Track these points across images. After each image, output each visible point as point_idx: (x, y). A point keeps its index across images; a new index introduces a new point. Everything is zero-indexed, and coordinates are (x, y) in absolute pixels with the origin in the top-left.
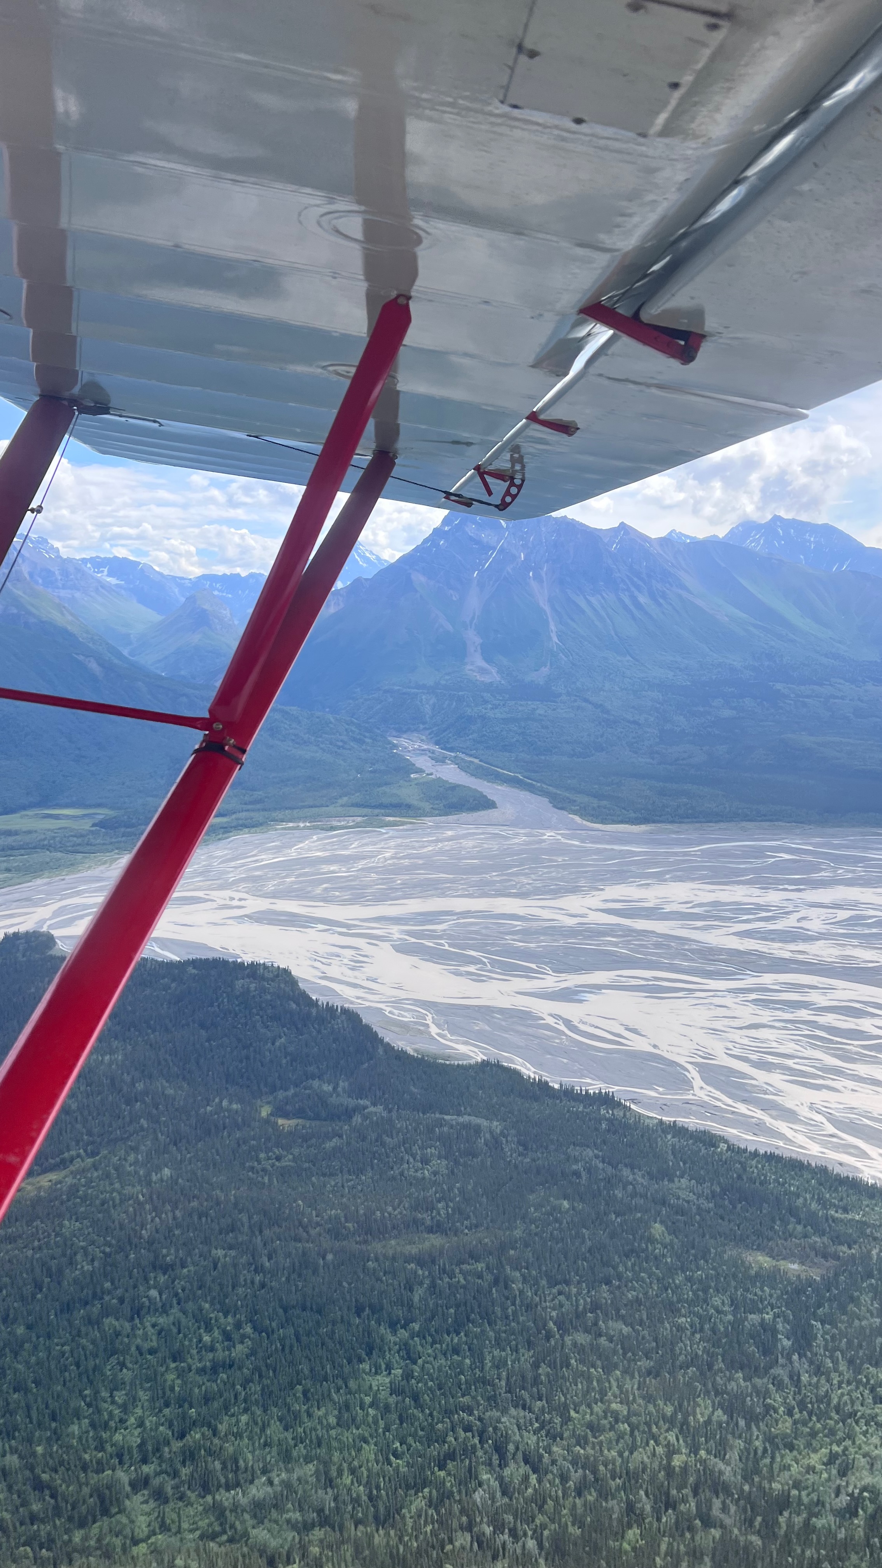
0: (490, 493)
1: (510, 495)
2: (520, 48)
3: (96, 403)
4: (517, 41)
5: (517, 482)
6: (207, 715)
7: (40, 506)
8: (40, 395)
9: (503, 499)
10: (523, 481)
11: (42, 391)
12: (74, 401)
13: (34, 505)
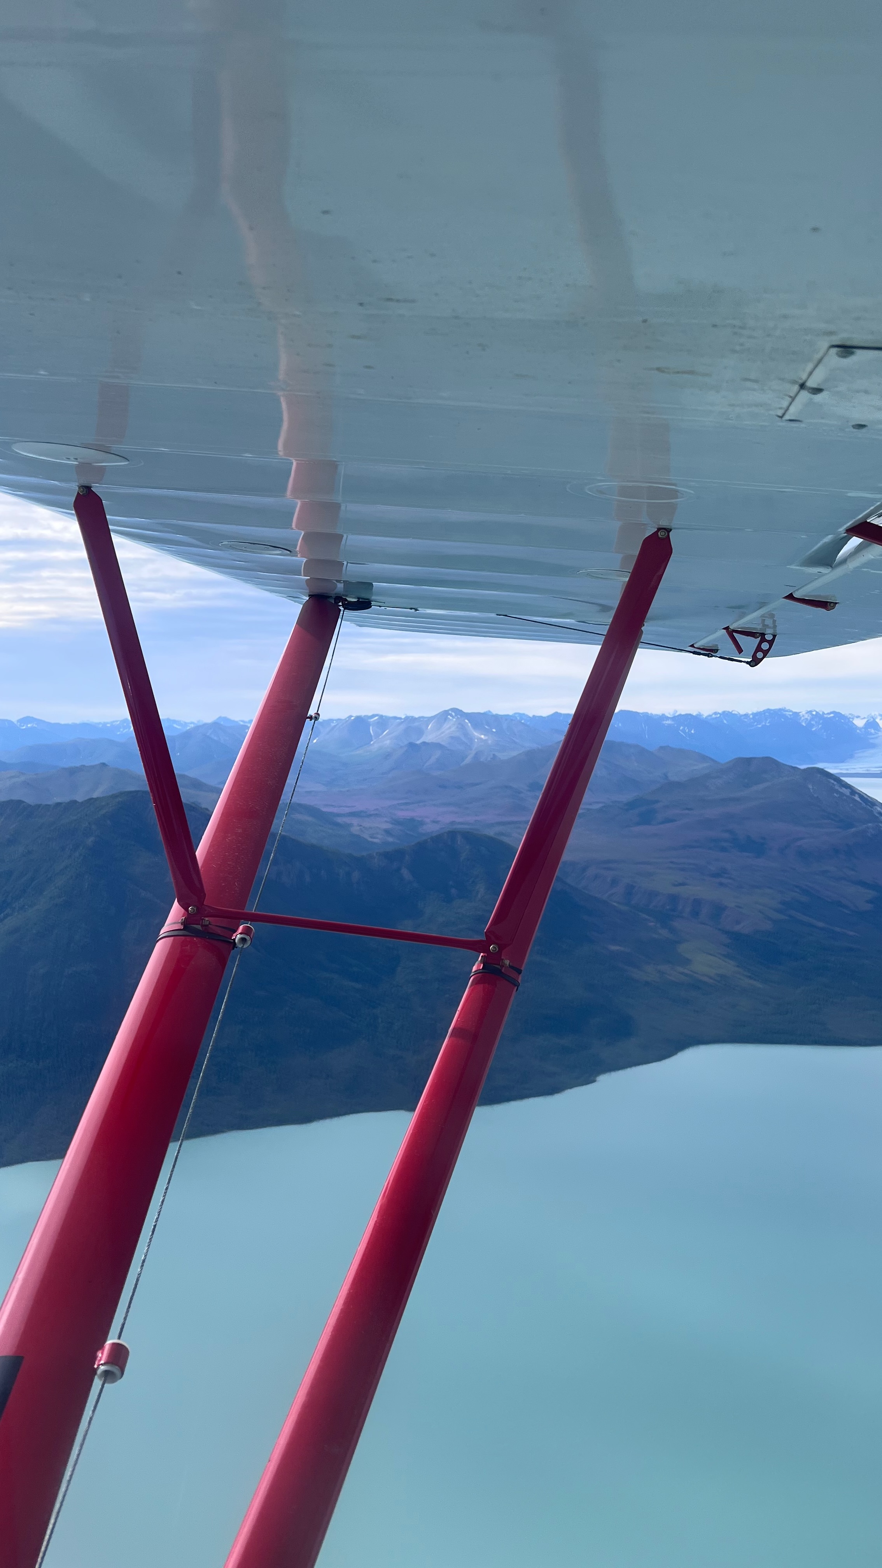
0: (740, 650)
1: (762, 650)
2: (802, 386)
3: (359, 598)
4: (801, 382)
5: (769, 637)
6: (484, 938)
7: (317, 714)
8: (309, 596)
9: (754, 656)
10: (774, 636)
11: (309, 592)
12: (339, 598)
13: (312, 712)
